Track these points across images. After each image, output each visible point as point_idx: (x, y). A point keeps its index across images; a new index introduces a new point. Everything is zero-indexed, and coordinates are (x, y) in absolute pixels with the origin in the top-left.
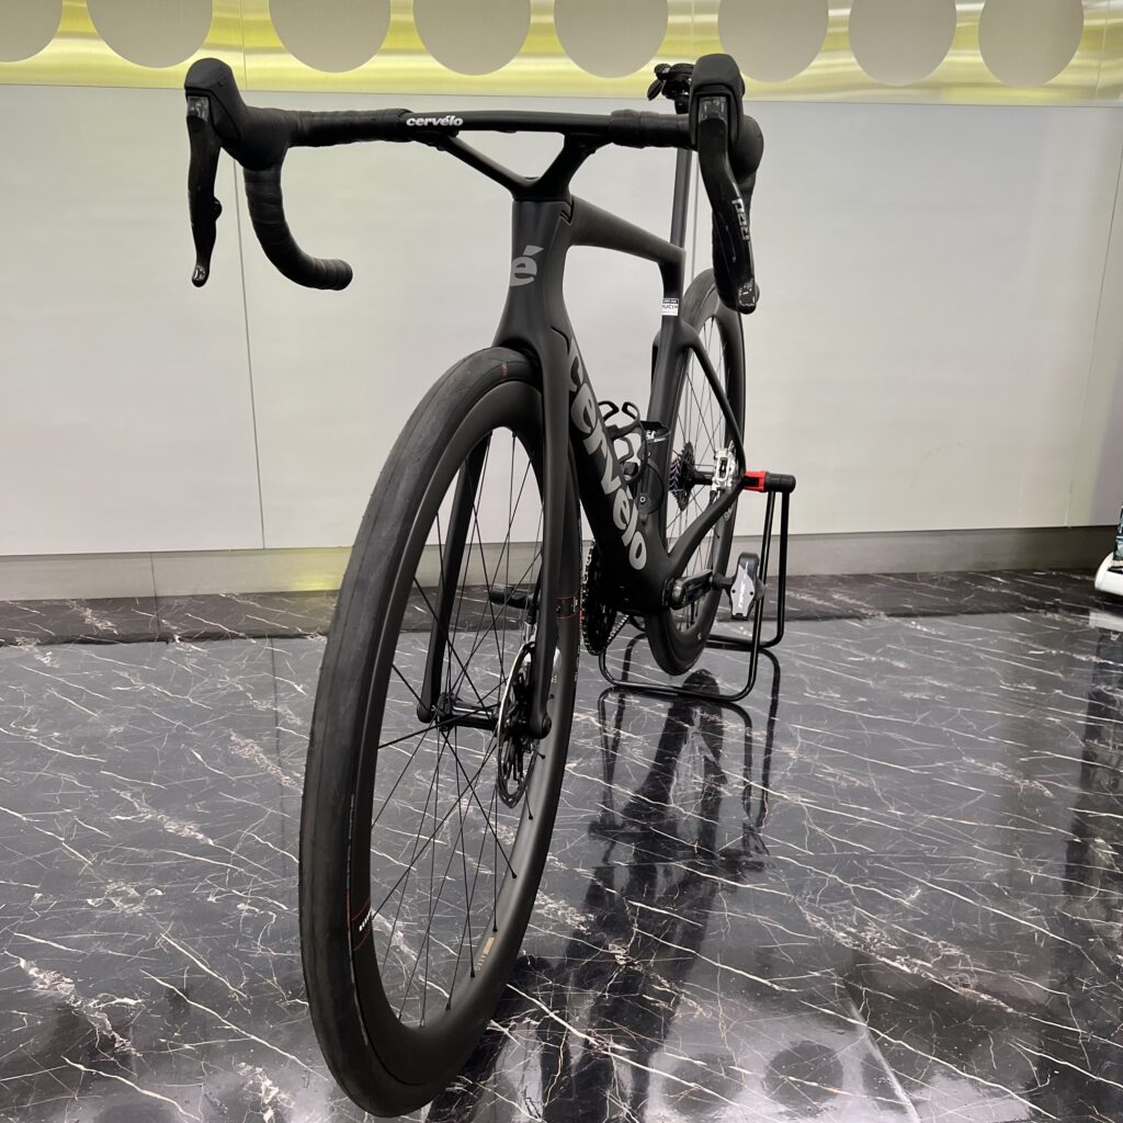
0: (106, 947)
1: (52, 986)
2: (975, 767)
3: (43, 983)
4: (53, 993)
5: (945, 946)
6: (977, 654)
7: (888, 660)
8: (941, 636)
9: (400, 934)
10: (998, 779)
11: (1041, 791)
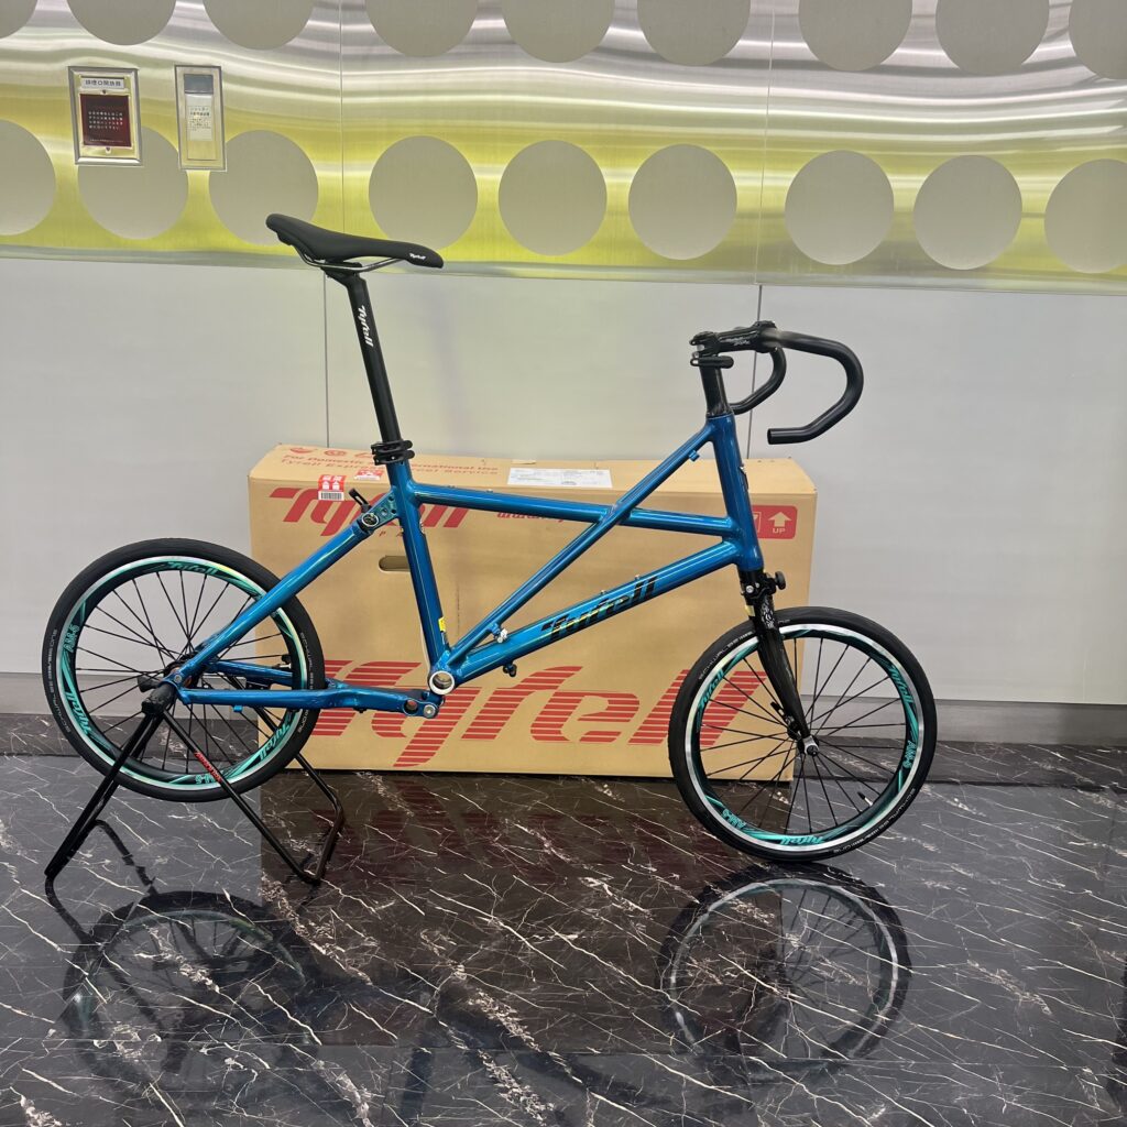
0: (97, 1092)
2: (977, 973)
6: (1013, 840)
7: (919, 841)
8: (981, 818)
9: (366, 1107)
10: (999, 989)
11: (1040, 1007)
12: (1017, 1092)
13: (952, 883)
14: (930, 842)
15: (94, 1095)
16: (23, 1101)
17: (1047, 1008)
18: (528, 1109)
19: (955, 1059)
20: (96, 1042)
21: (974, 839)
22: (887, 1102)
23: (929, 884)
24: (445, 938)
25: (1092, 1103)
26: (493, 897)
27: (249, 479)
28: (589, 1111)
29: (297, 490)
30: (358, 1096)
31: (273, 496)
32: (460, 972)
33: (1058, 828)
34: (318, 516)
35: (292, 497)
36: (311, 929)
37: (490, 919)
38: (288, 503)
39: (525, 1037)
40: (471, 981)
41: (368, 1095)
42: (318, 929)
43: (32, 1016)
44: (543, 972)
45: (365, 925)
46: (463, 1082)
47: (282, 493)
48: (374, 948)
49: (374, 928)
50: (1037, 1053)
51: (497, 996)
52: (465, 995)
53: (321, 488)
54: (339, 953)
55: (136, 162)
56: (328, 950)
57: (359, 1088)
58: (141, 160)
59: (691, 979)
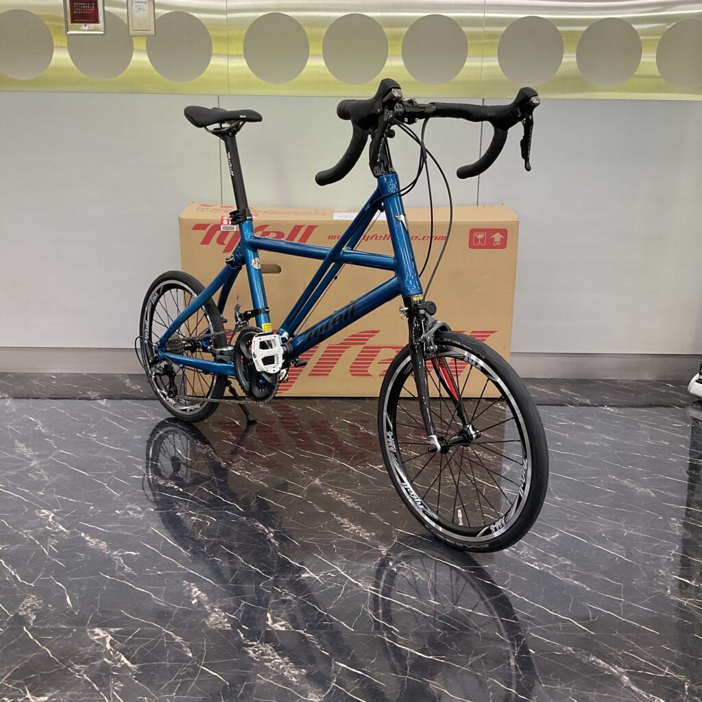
0: (123, 531)
1: (96, 545)
2: (614, 480)
3: (92, 543)
4: (96, 547)
5: (563, 560)
6: (639, 424)
7: (583, 425)
8: (621, 415)
9: (272, 535)
10: (627, 487)
11: (650, 494)
12: (633, 527)
13: (601, 443)
14: (589, 425)
15: (121, 532)
16: (83, 535)
17: (653, 494)
18: (361, 535)
19: (599, 516)
20: (117, 512)
21: (616, 424)
22: (560, 532)
23: (587, 443)
24: (307, 468)
25: (675, 531)
26: (332, 451)
27: (180, 219)
28: (394, 535)
29: (208, 225)
30: (266, 530)
31: (193, 229)
32: (317, 481)
33: (667, 418)
34: (220, 241)
35: (205, 229)
36: (229, 464)
37: (332, 459)
38: (204, 233)
39: (356, 507)
40: (323, 485)
41: (272, 530)
42: (234, 465)
43: (79, 501)
44: (364, 481)
45: (261, 463)
46: (324, 526)
47: (200, 227)
48: (267, 472)
49: (266, 463)
50: (645, 512)
51: (339, 491)
52: (321, 491)
53: (222, 223)
54: (247, 474)
55: (102, 33)
56: (241, 473)
57: (266, 527)
58: (105, 32)
59: (449, 483)
